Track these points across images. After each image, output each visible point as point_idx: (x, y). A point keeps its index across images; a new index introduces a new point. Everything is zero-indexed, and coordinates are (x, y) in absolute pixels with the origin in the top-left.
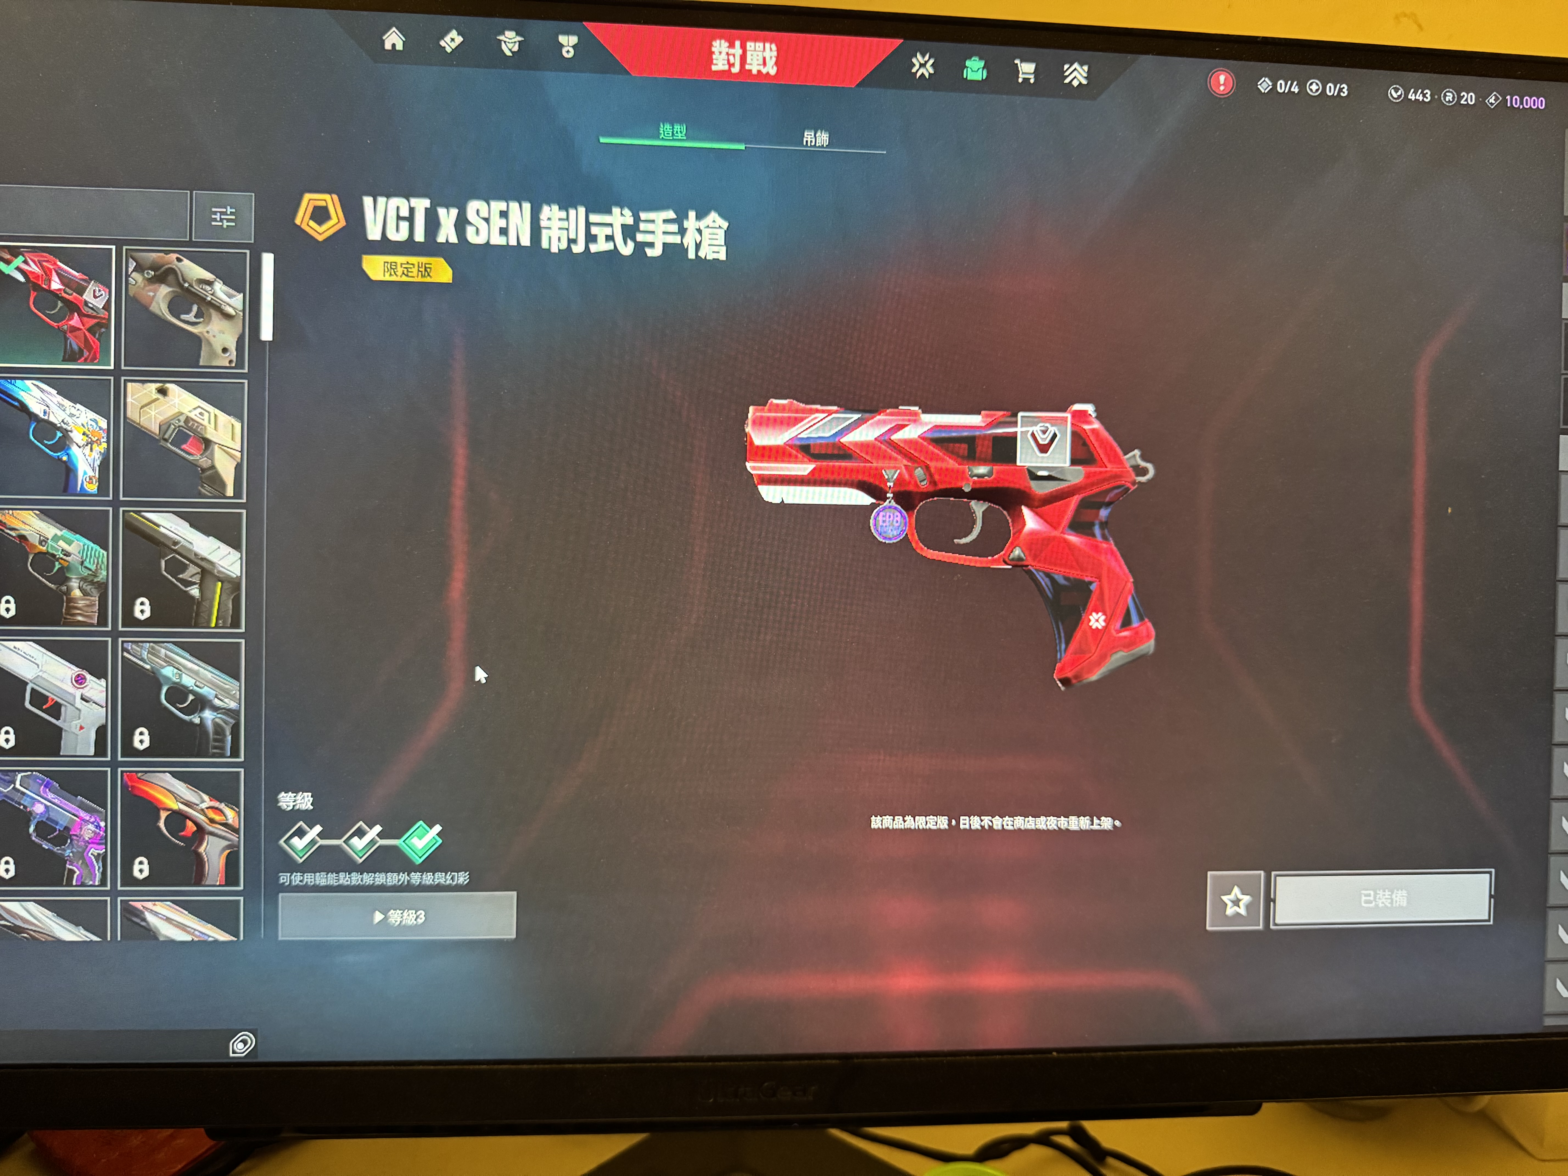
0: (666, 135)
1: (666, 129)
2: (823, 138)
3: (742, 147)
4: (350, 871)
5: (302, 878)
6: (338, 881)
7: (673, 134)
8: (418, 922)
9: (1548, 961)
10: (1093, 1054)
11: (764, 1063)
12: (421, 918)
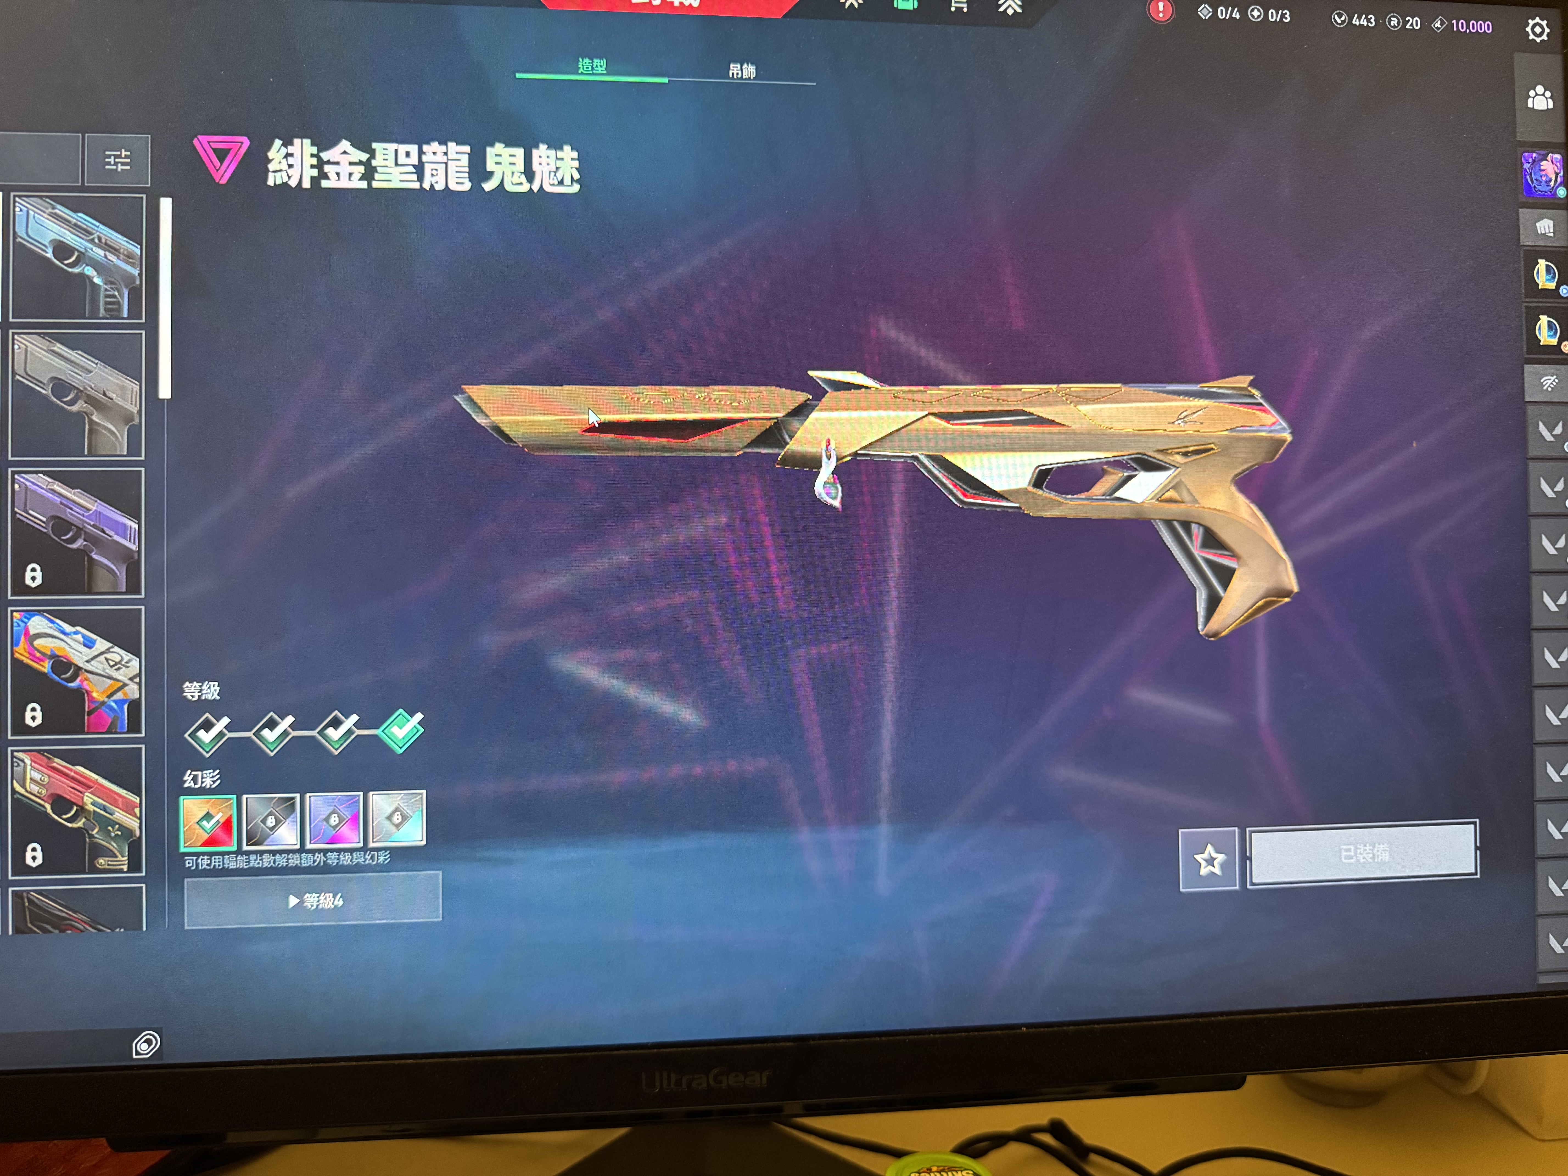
0: (585, 69)
1: (585, 63)
2: (749, 71)
3: (665, 80)
4: (262, 853)
5: (209, 861)
6: (249, 864)
7: (593, 68)
8: (336, 906)
9: (1539, 915)
10: (1065, 1028)
11: (713, 1048)
12: (339, 901)
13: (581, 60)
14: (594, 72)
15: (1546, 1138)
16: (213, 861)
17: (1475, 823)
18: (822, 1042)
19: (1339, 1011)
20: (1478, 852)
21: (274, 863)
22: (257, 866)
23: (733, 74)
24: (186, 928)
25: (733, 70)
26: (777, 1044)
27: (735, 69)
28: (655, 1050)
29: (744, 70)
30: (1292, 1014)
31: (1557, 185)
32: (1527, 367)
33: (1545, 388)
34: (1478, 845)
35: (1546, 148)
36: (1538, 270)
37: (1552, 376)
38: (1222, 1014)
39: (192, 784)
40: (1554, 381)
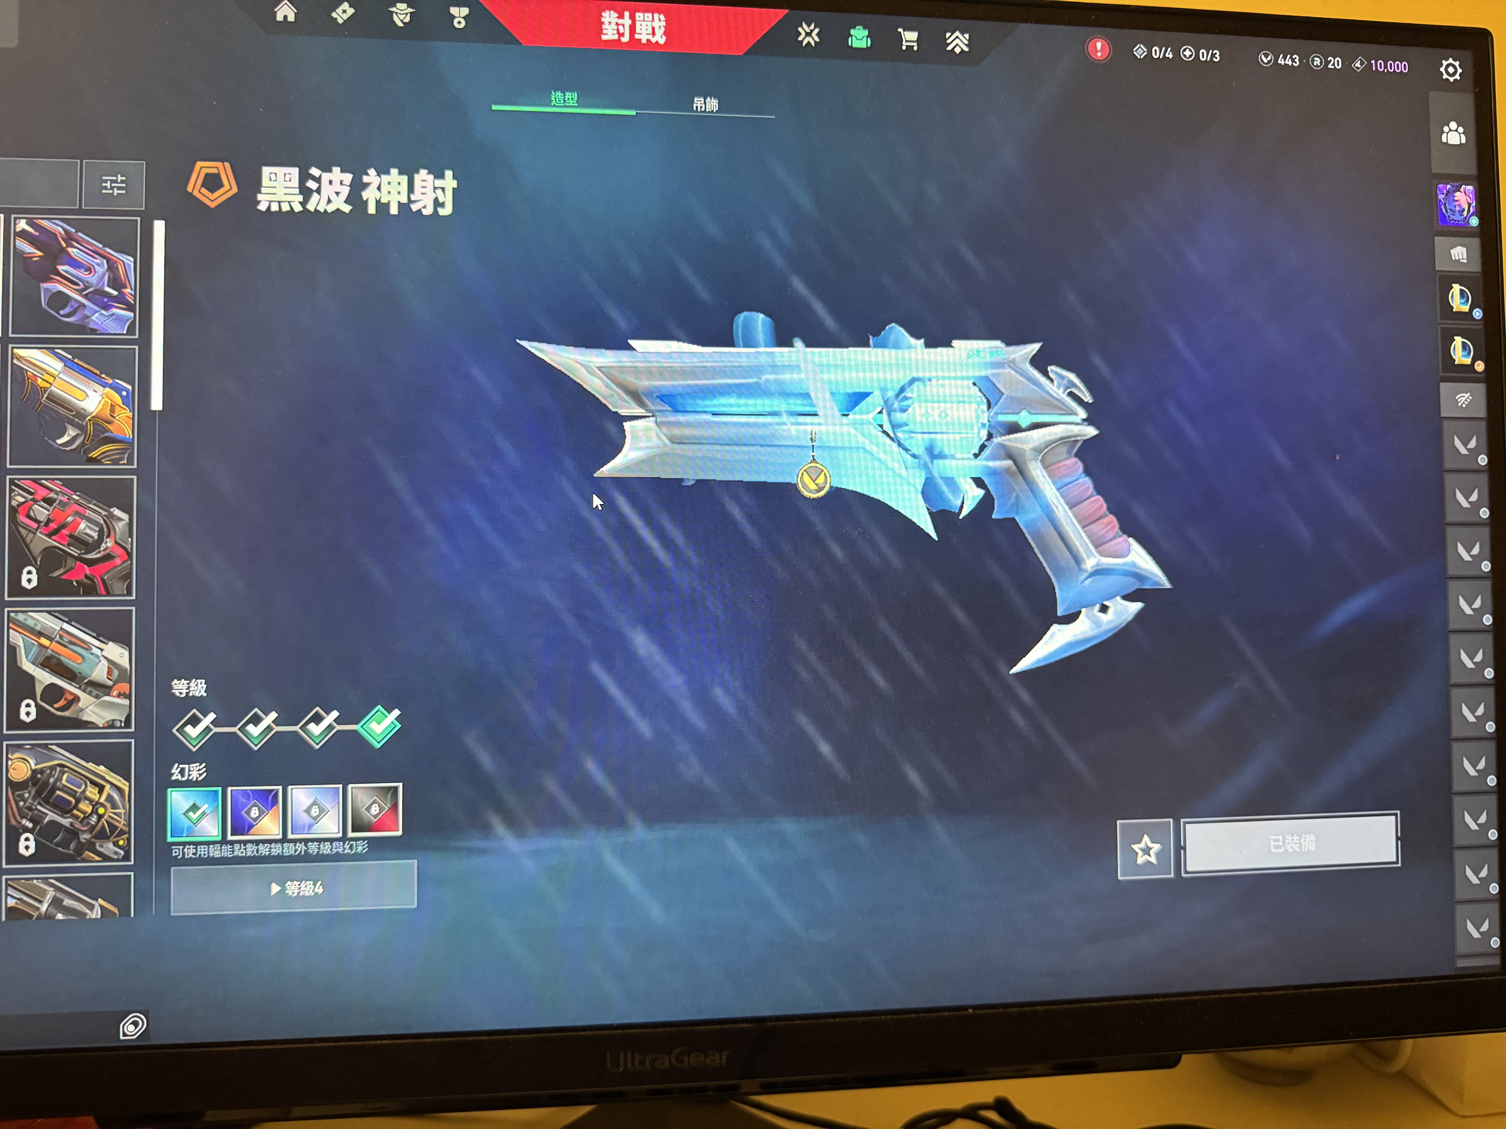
0: (557, 102)
1: (558, 96)
2: (712, 104)
3: (633, 113)
4: (245, 842)
5: (195, 850)
6: (233, 853)
7: (564, 101)
8: (316, 893)
9: (1457, 902)
10: (1010, 1010)
11: (674, 1029)
12: (319, 888)
13: (553, 93)
14: (566, 104)
15: (1466, 1114)
16: (199, 850)
17: (1396, 815)
18: (779, 1023)
19: (1269, 993)
20: (1399, 842)
21: (257, 852)
22: (241, 855)
23: (697, 107)
24: (172, 914)
25: (697, 104)
26: (736, 1026)
27: (699, 102)
28: (620, 1031)
29: (707, 104)
30: (1224, 996)
31: (1469, 215)
32: (1442, 385)
33: (1460, 404)
34: (1399, 835)
35: (1459, 180)
36: (1453, 293)
37: (1466, 393)
38: (1158, 996)
39: (179, 777)
40: (1468, 398)
